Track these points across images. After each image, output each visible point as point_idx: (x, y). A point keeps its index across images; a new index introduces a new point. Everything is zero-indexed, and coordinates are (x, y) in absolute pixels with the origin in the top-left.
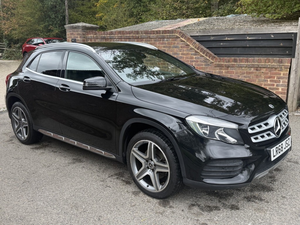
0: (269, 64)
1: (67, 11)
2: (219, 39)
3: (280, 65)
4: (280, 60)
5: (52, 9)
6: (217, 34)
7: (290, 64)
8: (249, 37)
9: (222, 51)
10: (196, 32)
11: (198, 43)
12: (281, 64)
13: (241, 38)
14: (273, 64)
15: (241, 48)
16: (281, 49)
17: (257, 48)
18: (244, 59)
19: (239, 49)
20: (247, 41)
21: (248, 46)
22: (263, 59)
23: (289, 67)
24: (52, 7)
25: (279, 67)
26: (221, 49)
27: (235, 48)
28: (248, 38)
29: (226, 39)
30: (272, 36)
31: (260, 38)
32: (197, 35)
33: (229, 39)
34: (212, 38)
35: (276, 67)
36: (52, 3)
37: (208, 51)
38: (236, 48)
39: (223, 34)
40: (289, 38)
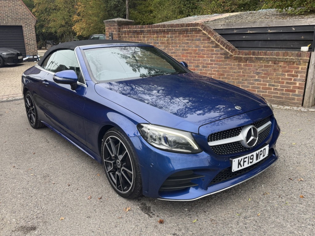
0: (287, 57)
1: (127, 10)
2: (242, 32)
3: (298, 59)
4: (299, 54)
5: (115, 8)
6: (240, 27)
7: (309, 58)
8: (271, 30)
9: (244, 44)
10: (220, 25)
11: (220, 36)
12: (299, 58)
13: (262, 31)
14: (292, 57)
15: (262, 41)
16: (302, 42)
17: (277, 42)
18: (263, 52)
19: (260, 42)
20: (268, 34)
21: (269, 39)
22: (281, 52)
23: (308, 61)
24: (115, 7)
25: (297, 61)
26: (244, 42)
27: (256, 41)
28: (269, 31)
29: (249, 32)
30: (293, 29)
31: (281, 31)
32: (222, 28)
33: (251, 32)
34: (235, 31)
35: (294, 61)
36: (115, 3)
37: (229, 44)
38: (258, 41)
39: (245, 27)
40: (310, 31)
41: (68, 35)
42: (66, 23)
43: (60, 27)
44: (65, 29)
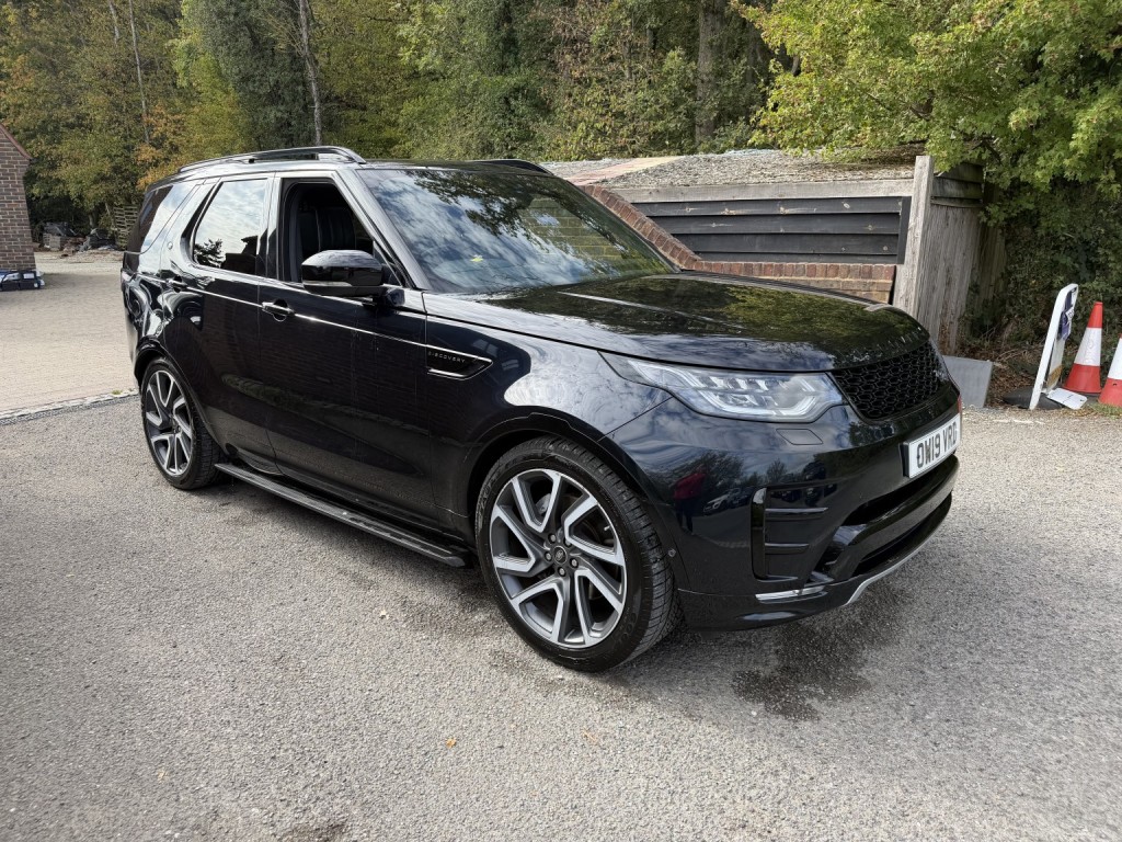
0: (837, 278)
1: (318, 135)
2: (708, 213)
3: (865, 284)
4: (867, 270)
5: (279, 129)
6: (701, 200)
7: (891, 281)
8: (786, 208)
9: (714, 245)
10: (646, 193)
11: (651, 221)
12: (868, 281)
13: (764, 210)
14: (848, 279)
15: (764, 237)
16: (869, 239)
17: (805, 238)
18: (772, 266)
19: (758, 239)
20: (779, 218)
21: (782, 231)
22: (819, 264)
23: (889, 289)
24: (279, 125)
25: (861, 288)
26: (713, 238)
27: (748, 237)
28: (782, 209)
29: (726, 212)
30: (846, 205)
31: (815, 211)
32: (650, 200)
33: (733, 212)
34: (689, 211)
35: (855, 288)
36: (279, 114)
37: (677, 242)
38: (751, 237)
39: (717, 199)
40: (889, 211)
41: (121, 206)
42: (116, 169)
43: (95, 182)
44: (112, 187)
